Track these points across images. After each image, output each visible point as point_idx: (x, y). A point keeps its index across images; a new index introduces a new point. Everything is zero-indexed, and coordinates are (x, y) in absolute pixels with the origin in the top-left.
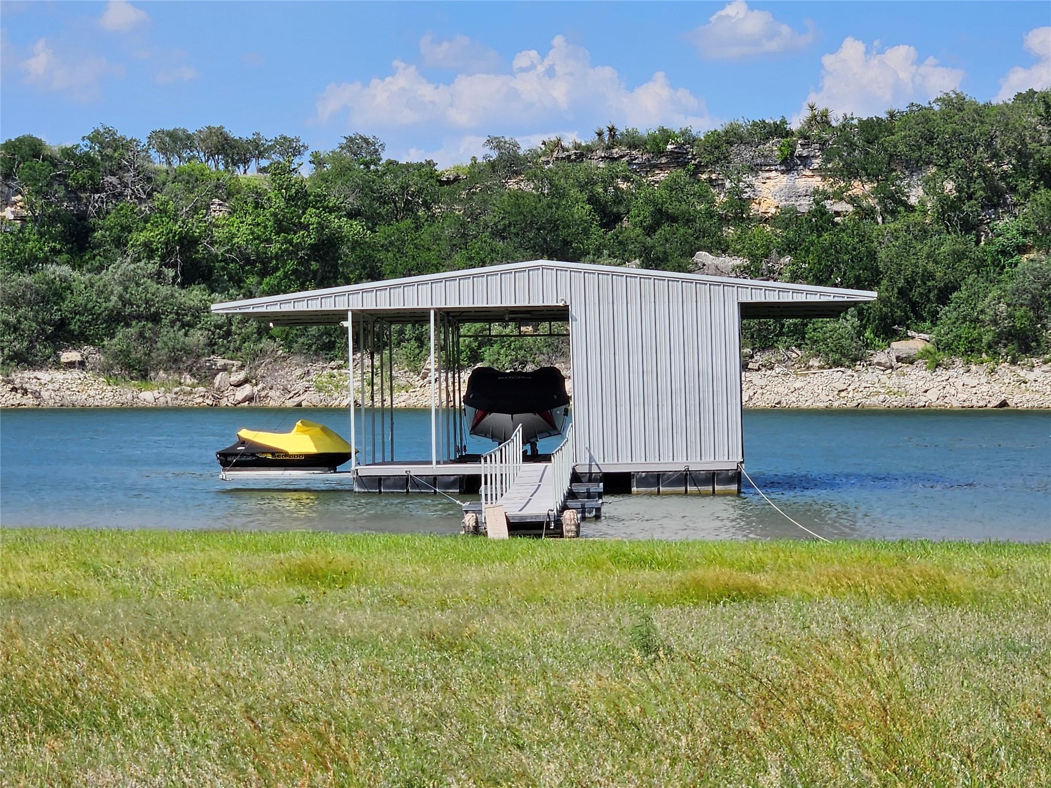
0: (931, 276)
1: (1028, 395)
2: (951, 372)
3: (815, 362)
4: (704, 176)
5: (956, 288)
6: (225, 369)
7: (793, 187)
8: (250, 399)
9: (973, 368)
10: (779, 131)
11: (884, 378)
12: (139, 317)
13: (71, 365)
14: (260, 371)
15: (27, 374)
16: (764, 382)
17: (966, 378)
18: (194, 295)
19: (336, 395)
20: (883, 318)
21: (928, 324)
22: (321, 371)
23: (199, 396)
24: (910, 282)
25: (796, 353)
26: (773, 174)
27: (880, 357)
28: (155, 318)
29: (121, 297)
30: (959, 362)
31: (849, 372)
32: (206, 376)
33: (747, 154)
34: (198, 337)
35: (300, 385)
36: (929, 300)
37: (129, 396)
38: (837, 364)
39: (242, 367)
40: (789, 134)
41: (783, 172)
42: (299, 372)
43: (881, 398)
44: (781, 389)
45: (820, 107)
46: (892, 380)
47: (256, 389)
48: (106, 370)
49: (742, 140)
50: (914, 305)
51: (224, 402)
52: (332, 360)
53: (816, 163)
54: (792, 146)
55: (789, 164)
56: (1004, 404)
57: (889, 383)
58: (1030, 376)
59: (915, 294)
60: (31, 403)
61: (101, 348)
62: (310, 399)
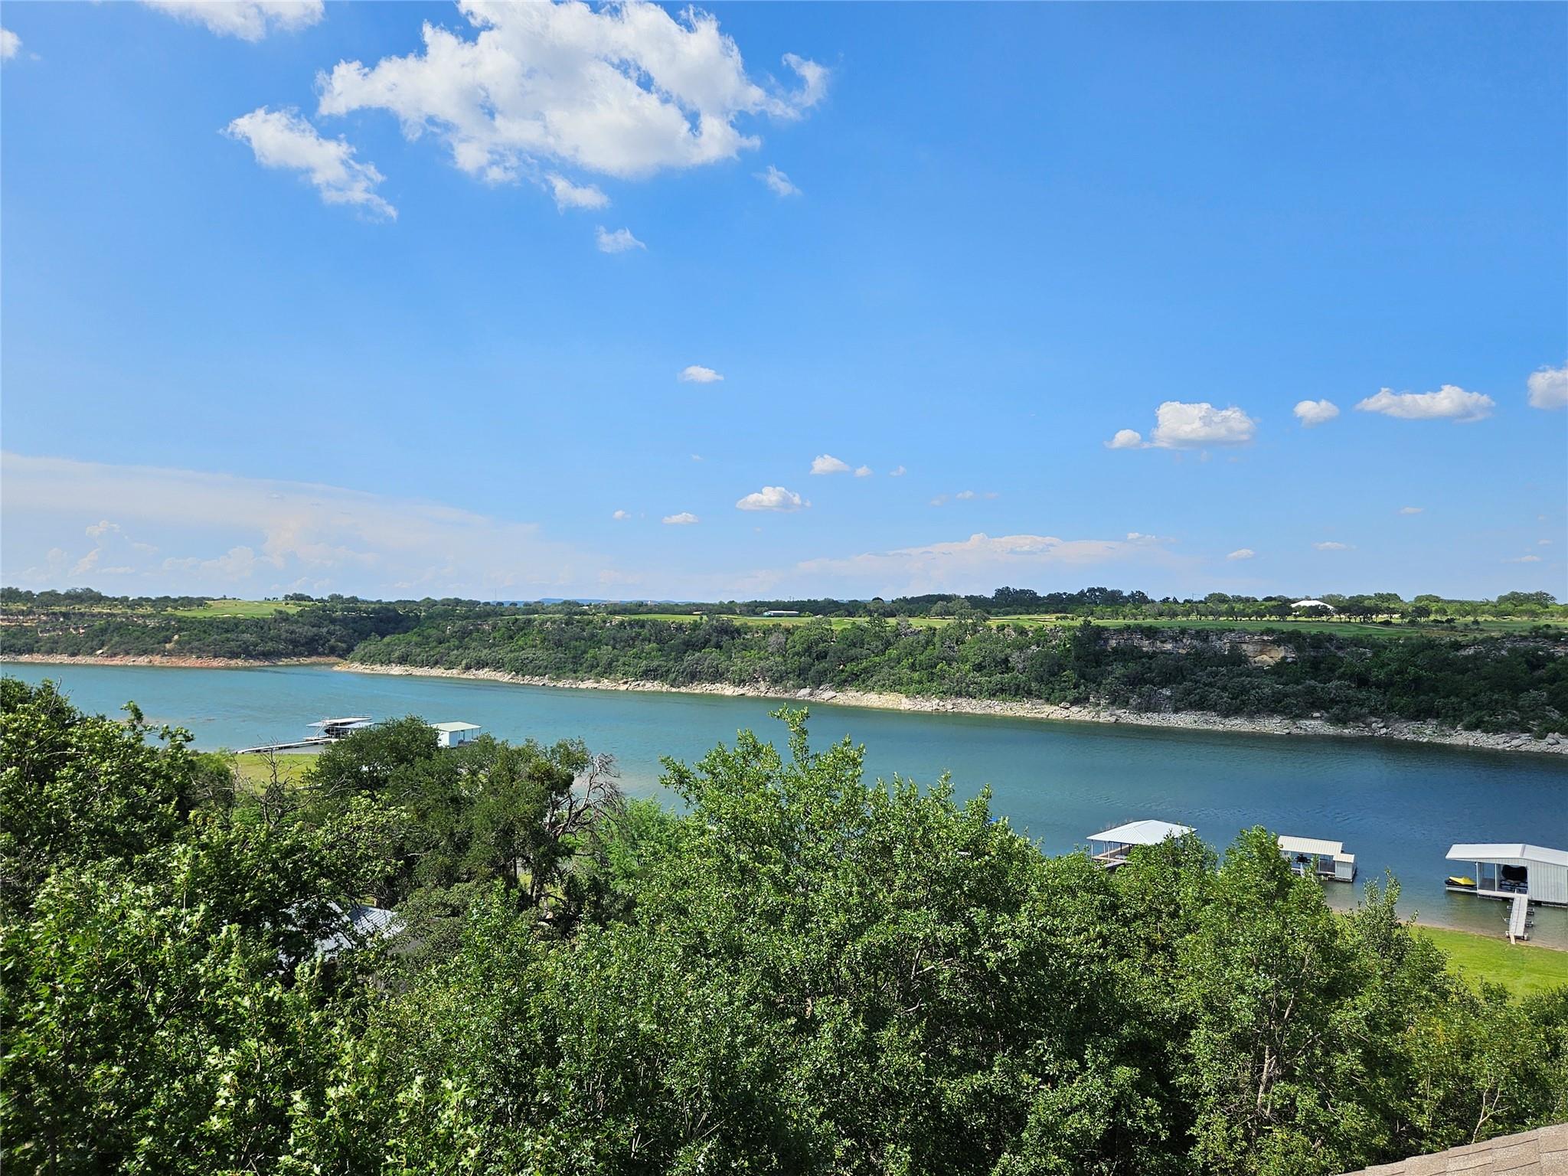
6: (1376, 722)
8: (1386, 734)
12: (1342, 702)
13: (1317, 718)
14: (1390, 724)
15: (1301, 722)
19: (1420, 736)
22: (1415, 727)
23: (1366, 731)
28: (1349, 702)
29: (1335, 694)
32: (1368, 724)
34: (1365, 710)
35: (1406, 730)
37: (1339, 731)
39: (1382, 721)
42: (1406, 726)
47: (1387, 731)
48: (1330, 721)
51: (1376, 735)
52: (1419, 722)
60: (1303, 732)
61: (1328, 712)
62: (1410, 737)
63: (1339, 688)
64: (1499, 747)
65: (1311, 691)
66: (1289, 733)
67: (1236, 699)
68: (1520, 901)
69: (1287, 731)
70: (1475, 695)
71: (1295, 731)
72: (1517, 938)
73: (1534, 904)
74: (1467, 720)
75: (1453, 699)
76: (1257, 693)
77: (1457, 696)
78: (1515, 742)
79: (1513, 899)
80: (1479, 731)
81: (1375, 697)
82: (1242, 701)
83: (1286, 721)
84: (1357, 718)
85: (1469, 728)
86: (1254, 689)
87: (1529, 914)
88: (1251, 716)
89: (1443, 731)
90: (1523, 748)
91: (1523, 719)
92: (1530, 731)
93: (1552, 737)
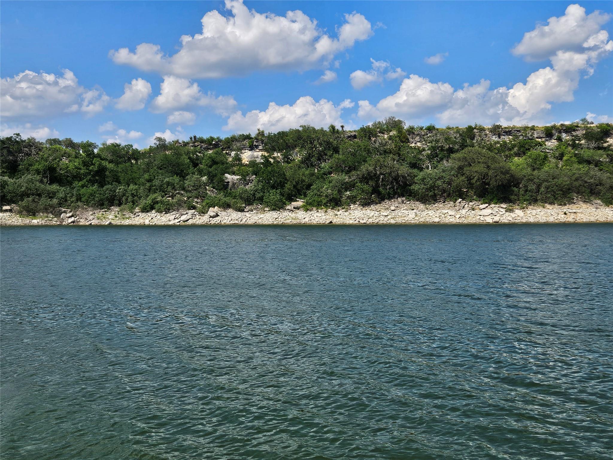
0: (304, 181)
1: (338, 219)
2: (312, 212)
3: (267, 209)
4: (224, 152)
5: (311, 185)
6: (65, 212)
7: (253, 155)
8: (73, 222)
9: (319, 211)
10: (248, 137)
11: (290, 214)
12: (33, 195)
13: (6, 211)
14: (78, 213)
16: (250, 215)
17: (318, 214)
18: (55, 187)
19: (104, 220)
20: (288, 195)
21: (303, 196)
22: (99, 213)
23: (55, 221)
24: (297, 183)
25: (260, 206)
26: (247, 151)
27: (288, 207)
28: (40, 195)
29: (26, 187)
30: (314, 209)
31: (279, 212)
32: (58, 214)
33: (238, 144)
34: (55, 201)
35: (92, 217)
36: (303, 189)
37: (28, 221)
38: (274, 210)
39: (71, 212)
40: (252, 138)
41: (250, 150)
42: (91, 213)
43: (290, 220)
44: (256, 218)
45: (261, 130)
46: (293, 215)
47: (76, 219)
48: (20, 213)
49: (236, 140)
50: (298, 190)
51: (64, 223)
52: (103, 209)
53: (260, 147)
54: (253, 142)
55: (252, 148)
56: (331, 222)
58: (338, 213)
59: (299, 187)
61: (18, 205)
62: (95, 222)
63: (31, 181)
64: (171, 223)
70: (150, 181)
74: (143, 202)
75: (132, 186)
77: (136, 184)
78: (184, 218)
80: (154, 211)
81: (62, 191)
84: (46, 210)
85: (145, 210)
89: (124, 215)
90: (190, 222)
91: (188, 198)
92: (194, 208)
93: (212, 211)
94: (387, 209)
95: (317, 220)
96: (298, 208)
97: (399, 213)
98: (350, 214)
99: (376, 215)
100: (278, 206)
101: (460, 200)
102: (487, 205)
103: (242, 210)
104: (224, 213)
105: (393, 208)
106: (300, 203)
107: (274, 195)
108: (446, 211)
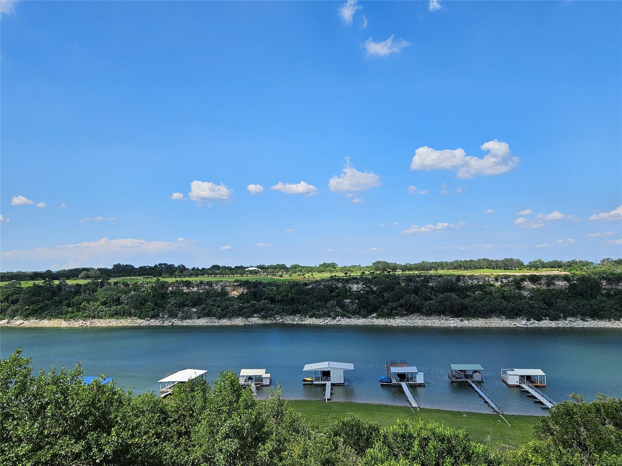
0: (377, 305)
1: (390, 323)
2: (379, 319)
3: (361, 318)
4: (345, 285)
5: (380, 307)
6: (278, 317)
7: (358, 287)
8: (282, 321)
10: (356, 278)
12: (265, 309)
13: (256, 317)
14: (283, 317)
15: (250, 319)
16: (353, 320)
17: (382, 321)
18: (273, 306)
19: (294, 321)
20: (370, 311)
21: (376, 312)
22: (292, 318)
23: (274, 322)
24: (374, 306)
25: (358, 316)
26: (355, 285)
27: (370, 317)
28: (268, 309)
29: (263, 306)
30: (381, 318)
31: (366, 319)
32: (275, 318)
33: (351, 282)
34: (274, 312)
35: (289, 319)
36: (376, 308)
38: (364, 318)
39: (280, 316)
40: (358, 279)
41: (357, 285)
42: (288, 317)
43: (370, 323)
44: (356, 322)
49: (351, 280)
50: (374, 309)
51: (278, 322)
52: (293, 316)
53: (361, 283)
54: (358, 281)
55: (357, 283)
56: (387, 325)
57: (371, 321)
58: (390, 320)
60: (250, 323)
61: (260, 314)
62: (290, 322)
63: (264, 304)
64: (321, 324)
65: (253, 305)
66: (245, 324)
67: (224, 311)
68: (328, 384)
69: (244, 323)
70: (312, 304)
71: (247, 323)
72: (328, 399)
73: (333, 385)
74: (310, 313)
75: (305, 306)
76: (232, 307)
77: (306, 304)
78: (326, 321)
79: (326, 384)
80: (314, 318)
81: (277, 307)
82: (226, 312)
83: (244, 319)
84: (271, 316)
85: (311, 317)
86: (231, 306)
87: (332, 389)
88: (230, 318)
89: (302, 319)
90: (329, 323)
91: (328, 312)
92: (331, 316)
93: (338, 318)
94: (411, 319)
95: (381, 323)
96: (373, 317)
97: (415, 321)
98: (395, 321)
99: (405, 322)
100: (365, 317)
101: (442, 315)
102: (453, 318)
103: (350, 318)
104: (343, 319)
105: (413, 319)
106: (375, 315)
107: (363, 312)
108: (435, 321)
